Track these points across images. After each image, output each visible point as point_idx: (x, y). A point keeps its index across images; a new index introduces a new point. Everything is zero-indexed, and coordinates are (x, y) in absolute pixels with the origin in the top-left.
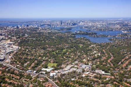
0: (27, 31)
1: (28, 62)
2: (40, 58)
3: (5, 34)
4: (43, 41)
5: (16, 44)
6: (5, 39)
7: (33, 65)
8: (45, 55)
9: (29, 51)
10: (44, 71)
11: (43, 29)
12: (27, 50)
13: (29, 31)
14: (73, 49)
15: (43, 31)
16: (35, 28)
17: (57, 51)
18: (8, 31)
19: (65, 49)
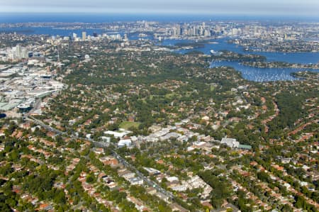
0: (91, 47)
1: (80, 117)
2: (107, 110)
3: (39, 55)
4: (124, 74)
5: (60, 78)
6: (39, 66)
7: (88, 123)
8: (121, 104)
9: (86, 93)
10: (108, 135)
11: (131, 45)
12: (82, 92)
13: (96, 48)
14: (190, 92)
15: (131, 49)
16: (112, 42)
17: (151, 97)
18: (48, 48)
19: (171, 92)
